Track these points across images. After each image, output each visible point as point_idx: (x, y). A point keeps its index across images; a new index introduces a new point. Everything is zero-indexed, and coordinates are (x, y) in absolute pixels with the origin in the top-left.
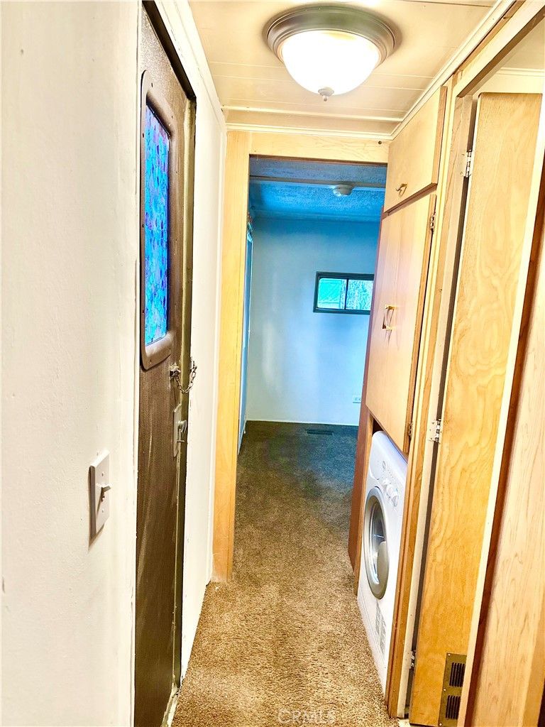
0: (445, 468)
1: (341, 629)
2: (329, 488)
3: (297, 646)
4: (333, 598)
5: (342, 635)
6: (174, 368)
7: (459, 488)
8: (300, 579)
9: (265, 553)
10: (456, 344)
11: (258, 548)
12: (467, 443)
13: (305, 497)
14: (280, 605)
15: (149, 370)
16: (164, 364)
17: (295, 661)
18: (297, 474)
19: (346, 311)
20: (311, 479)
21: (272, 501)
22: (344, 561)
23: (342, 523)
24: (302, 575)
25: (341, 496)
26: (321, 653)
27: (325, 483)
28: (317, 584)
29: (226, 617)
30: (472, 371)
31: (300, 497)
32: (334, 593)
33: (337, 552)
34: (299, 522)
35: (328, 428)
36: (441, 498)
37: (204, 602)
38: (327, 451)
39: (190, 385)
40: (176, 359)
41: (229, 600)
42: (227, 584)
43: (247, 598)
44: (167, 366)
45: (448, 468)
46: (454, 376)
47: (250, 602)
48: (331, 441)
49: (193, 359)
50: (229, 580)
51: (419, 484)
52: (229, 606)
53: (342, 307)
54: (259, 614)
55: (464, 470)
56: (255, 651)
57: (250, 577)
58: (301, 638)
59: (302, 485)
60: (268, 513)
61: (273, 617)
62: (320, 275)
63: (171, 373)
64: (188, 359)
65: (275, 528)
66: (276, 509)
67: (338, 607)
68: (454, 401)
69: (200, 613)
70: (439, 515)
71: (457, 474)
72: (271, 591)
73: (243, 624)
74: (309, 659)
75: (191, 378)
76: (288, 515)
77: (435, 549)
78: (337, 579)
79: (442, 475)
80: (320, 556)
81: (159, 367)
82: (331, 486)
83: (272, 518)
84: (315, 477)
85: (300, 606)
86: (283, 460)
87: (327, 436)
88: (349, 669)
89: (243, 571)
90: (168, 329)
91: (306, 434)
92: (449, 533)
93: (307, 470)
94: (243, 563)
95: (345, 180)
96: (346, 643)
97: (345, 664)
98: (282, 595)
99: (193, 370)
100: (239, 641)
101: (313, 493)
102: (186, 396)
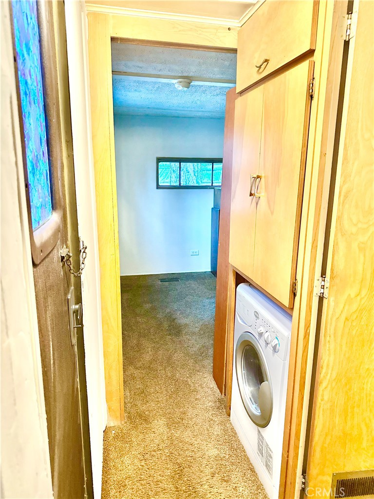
0: (331, 319)
1: (225, 452)
2: (186, 325)
3: (194, 476)
4: (212, 422)
5: (227, 457)
6: (64, 252)
7: (342, 336)
8: (181, 410)
9: (148, 390)
10: (341, 205)
11: (141, 386)
12: (349, 295)
13: (170, 335)
14: (171, 438)
15: (40, 263)
16: (55, 251)
17: (195, 492)
18: (160, 316)
19: (180, 187)
20: (171, 319)
21: (145, 342)
22: (212, 386)
23: (203, 353)
24: (182, 405)
25: (197, 330)
26: (215, 479)
27: (183, 321)
28: (195, 412)
29: (127, 460)
30: (354, 230)
31: (166, 335)
32: (211, 417)
33: (205, 380)
34: (169, 358)
35: (175, 276)
36: (328, 346)
37: (104, 449)
38: (178, 294)
39: (82, 266)
40: (64, 241)
41: (126, 442)
42: (121, 427)
43: (141, 437)
44: (58, 251)
45: (334, 319)
46: (339, 235)
47: (143, 440)
48: (179, 286)
49: (82, 239)
50: (123, 422)
51: (307, 336)
52: (128, 449)
53: (177, 184)
54: (155, 451)
55: (347, 319)
56: (159, 490)
57: (140, 416)
58: (195, 468)
59: (166, 325)
60: (143, 353)
61: (167, 451)
62: (159, 160)
63: (63, 258)
64: (77, 240)
65: (151, 366)
66: (150, 349)
67: (217, 430)
68: (338, 259)
69: (102, 460)
70: (326, 362)
71: (341, 324)
72: (159, 425)
73: (143, 464)
74: (206, 487)
75: (81, 259)
76: (160, 352)
77: (323, 390)
78: (210, 404)
79: (329, 326)
80: (192, 385)
81: (51, 255)
82: (188, 323)
83: (147, 357)
84: (174, 317)
85: (187, 436)
86: (148, 306)
87: (176, 282)
88: (241, 489)
89: (133, 411)
90: (54, 208)
91: (160, 283)
92: (334, 375)
93: (167, 312)
94: (131, 403)
95: (185, 74)
96: (233, 464)
97: (236, 485)
98: (169, 428)
99: (82, 251)
100: (142, 482)
101: (176, 330)
102: (78, 279)
